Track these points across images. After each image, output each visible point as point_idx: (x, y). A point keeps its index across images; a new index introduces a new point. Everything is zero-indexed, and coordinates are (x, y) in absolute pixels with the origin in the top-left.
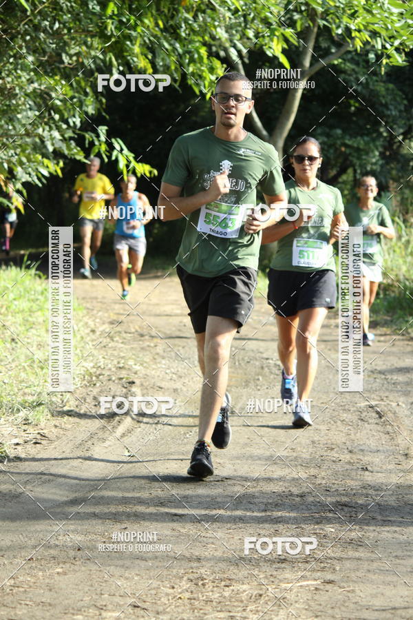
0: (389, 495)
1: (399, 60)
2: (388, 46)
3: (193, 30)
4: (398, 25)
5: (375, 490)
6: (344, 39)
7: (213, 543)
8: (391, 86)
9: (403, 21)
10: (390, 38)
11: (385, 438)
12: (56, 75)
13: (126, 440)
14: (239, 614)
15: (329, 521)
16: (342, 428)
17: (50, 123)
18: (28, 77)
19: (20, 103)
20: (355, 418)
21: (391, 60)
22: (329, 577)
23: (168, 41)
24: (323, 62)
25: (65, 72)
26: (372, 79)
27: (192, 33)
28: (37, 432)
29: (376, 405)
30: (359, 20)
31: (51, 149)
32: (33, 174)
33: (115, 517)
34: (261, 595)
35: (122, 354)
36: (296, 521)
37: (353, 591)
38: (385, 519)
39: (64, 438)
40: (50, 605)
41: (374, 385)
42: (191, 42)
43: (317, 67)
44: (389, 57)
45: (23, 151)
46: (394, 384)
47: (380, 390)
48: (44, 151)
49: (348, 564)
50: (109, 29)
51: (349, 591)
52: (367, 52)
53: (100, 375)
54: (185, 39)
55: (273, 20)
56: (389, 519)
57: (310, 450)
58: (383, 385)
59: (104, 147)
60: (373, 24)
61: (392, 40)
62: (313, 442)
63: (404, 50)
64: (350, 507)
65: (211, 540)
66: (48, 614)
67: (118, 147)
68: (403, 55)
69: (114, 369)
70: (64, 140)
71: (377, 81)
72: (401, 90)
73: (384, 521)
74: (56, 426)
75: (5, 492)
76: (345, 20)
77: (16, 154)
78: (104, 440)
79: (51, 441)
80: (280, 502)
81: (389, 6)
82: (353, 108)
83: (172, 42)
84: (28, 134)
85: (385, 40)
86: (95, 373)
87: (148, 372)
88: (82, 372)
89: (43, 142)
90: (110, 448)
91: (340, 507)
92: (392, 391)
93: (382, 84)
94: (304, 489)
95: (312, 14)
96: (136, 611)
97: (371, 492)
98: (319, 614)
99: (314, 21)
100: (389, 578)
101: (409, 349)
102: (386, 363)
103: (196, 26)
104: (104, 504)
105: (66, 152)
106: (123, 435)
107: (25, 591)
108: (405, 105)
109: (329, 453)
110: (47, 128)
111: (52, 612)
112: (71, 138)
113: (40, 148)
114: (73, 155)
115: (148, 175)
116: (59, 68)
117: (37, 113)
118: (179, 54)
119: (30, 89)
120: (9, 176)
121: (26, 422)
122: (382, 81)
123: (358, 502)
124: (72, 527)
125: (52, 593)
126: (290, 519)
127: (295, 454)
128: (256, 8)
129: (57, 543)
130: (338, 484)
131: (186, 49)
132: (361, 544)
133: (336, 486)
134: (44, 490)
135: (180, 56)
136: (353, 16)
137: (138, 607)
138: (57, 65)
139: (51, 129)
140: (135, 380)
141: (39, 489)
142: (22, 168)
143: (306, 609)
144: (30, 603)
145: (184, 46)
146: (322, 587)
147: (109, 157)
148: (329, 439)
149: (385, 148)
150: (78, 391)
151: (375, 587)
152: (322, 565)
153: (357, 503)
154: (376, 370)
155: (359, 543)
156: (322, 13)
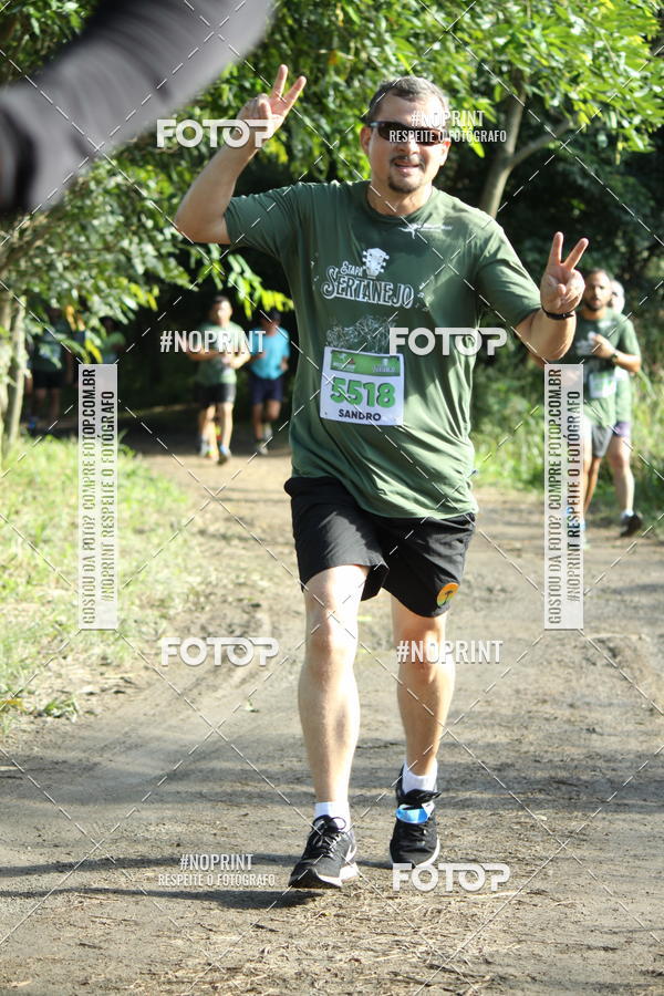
0: (627, 768)
1: (641, 144)
2: (625, 123)
3: (345, 99)
4: (638, 94)
5: (606, 761)
6: (562, 113)
7: (371, 837)
8: (631, 180)
9: (646, 90)
10: (628, 112)
11: (620, 686)
12: (148, 163)
13: (249, 688)
14: (408, 939)
15: (539, 805)
16: (559, 671)
17: (141, 232)
18: (108, 167)
19: (97, 203)
20: (577, 657)
21: (630, 143)
22: (538, 885)
23: (309, 115)
24: (533, 146)
25: (161, 159)
26: (603, 170)
27: (344, 103)
28: (120, 676)
29: (609, 639)
30: (583, 86)
31: (140, 270)
32: (116, 305)
33: (231, 800)
34: (439, 912)
35: (243, 565)
36: (491, 805)
37: (573, 905)
38: (620, 802)
39: (158, 685)
40: (136, 924)
41: (606, 610)
42: (343, 116)
43: (525, 153)
44: (626, 139)
45: (102, 272)
46: (635, 608)
47: (613, 617)
48: (131, 272)
49: (565, 866)
50: (225, 98)
51: (566, 906)
52: (596, 132)
53: (210, 594)
54: (334, 111)
55: (461, 85)
56: (626, 802)
57: (513, 703)
58: (619, 610)
59: (217, 268)
60: (604, 93)
61: (631, 115)
62: (518, 692)
63: (647, 130)
64: (571, 785)
65: (369, 833)
66: (133, 937)
67: (237, 268)
68: (646, 137)
69: (231, 586)
70: (160, 257)
71: (611, 173)
72: (646, 186)
73: (618, 805)
74: (147, 668)
75: (73, 762)
76: (563, 86)
77: (91, 277)
78: (215, 688)
79: (139, 689)
80: (469, 777)
81: (627, 68)
82: (577, 212)
83: (316, 116)
84: (108, 248)
85: (621, 115)
86: (204, 591)
87: (280, 590)
88: (185, 591)
89: (129, 259)
90: (225, 700)
91: (555, 785)
92: (631, 618)
93: (618, 177)
94: (503, 759)
95: (516, 78)
96: (259, 933)
97: (600, 763)
98: (524, 937)
99: (519, 88)
100: (625, 887)
101: (657, 557)
102: (624, 578)
103: (349, 94)
104: (215, 781)
105: (163, 275)
106: (244, 681)
107: (101, 904)
108: (652, 208)
109: (541, 708)
110: (136, 239)
111: (139, 934)
112: (170, 255)
113: (125, 267)
114: (174, 278)
115: (280, 308)
116: (152, 154)
117: (121, 219)
118: (326, 133)
119: (112, 183)
120: (81, 309)
121: (104, 661)
122: (618, 173)
123: (582, 777)
124: (169, 813)
125: (138, 907)
126: (483, 802)
127: (490, 709)
128: (436, 69)
129: (147, 835)
130: (554, 753)
131: (335, 126)
132: (585, 837)
133: (549, 754)
134: (129, 760)
135: (327, 136)
136: (575, 81)
137: (262, 927)
138: (150, 149)
139: (141, 241)
140: (261, 602)
141: (122, 759)
142: (101, 297)
143: (505, 931)
144: (108, 921)
145: (333, 121)
146: (527, 900)
147: (225, 282)
148: (539, 688)
149: (623, 269)
150: (179, 618)
151: (604, 899)
152: (529, 868)
153: (579, 779)
154: (608, 588)
155: (581, 837)
156: (532, 76)
